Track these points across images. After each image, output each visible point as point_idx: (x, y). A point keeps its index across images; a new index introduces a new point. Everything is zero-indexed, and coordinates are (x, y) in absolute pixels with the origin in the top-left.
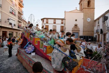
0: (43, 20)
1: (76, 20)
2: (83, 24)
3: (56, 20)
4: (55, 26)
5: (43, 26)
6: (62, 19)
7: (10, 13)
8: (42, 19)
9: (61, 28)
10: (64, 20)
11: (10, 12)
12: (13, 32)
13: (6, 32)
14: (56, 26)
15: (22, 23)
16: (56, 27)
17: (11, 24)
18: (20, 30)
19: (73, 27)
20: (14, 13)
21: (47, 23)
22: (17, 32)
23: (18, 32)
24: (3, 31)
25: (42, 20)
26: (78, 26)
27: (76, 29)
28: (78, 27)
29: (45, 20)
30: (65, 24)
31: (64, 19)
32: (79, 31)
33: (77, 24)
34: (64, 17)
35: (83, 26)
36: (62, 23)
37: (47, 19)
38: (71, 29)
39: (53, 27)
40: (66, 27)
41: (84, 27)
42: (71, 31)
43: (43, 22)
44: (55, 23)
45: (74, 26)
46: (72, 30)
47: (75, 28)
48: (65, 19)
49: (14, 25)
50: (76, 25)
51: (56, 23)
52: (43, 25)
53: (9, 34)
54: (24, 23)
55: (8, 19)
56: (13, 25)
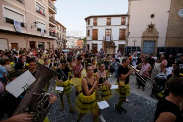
0: (89, 21)
1: (152, 16)
2: (168, 23)
3: (112, 18)
4: (108, 30)
5: (89, 31)
6: (123, 16)
7: (37, 13)
8: (86, 19)
9: (120, 32)
10: (127, 18)
11: (37, 11)
12: (43, 43)
13: (34, 42)
14: (111, 29)
15: (56, 28)
16: (111, 32)
17: (39, 30)
18: (53, 39)
19: (144, 30)
20: (42, 11)
21: (95, 24)
22: (49, 43)
23: (51, 42)
24: (30, 42)
25: (86, 21)
26: (156, 27)
27: (150, 35)
28: (155, 29)
29: (92, 20)
30: (128, 25)
31: (126, 15)
32: (158, 37)
33: (153, 24)
34: (128, 12)
35: (168, 27)
36: (123, 24)
37: (95, 17)
38: (141, 35)
39: (106, 32)
40: (130, 31)
41: (169, 29)
42: (141, 39)
43: (89, 24)
44: (109, 24)
45: (147, 27)
46: (143, 37)
47: (149, 32)
48: (129, 16)
49: (45, 31)
50: (151, 27)
51: (112, 25)
52: (88, 29)
53: (39, 46)
54: (58, 28)
55: (35, 23)
56: (42, 32)
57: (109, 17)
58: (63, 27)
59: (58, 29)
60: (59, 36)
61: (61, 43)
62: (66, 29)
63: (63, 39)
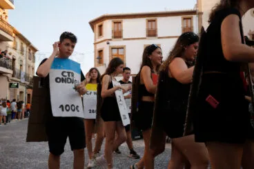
0: (101, 27)
3: (160, 20)
5: (101, 52)
8: (92, 24)
10: (195, 17)
21: (118, 35)
25: (93, 28)
29: (108, 26)
31: (193, 12)
34: (197, 5)
37: (118, 19)
43: (101, 34)
44: (152, 33)
48: (201, 14)
51: (160, 34)
52: (99, 47)
57: (152, 17)
58: (28, 44)
59: (15, 49)
60: (17, 66)
61: (22, 88)
62: (35, 50)
63: (26, 77)
